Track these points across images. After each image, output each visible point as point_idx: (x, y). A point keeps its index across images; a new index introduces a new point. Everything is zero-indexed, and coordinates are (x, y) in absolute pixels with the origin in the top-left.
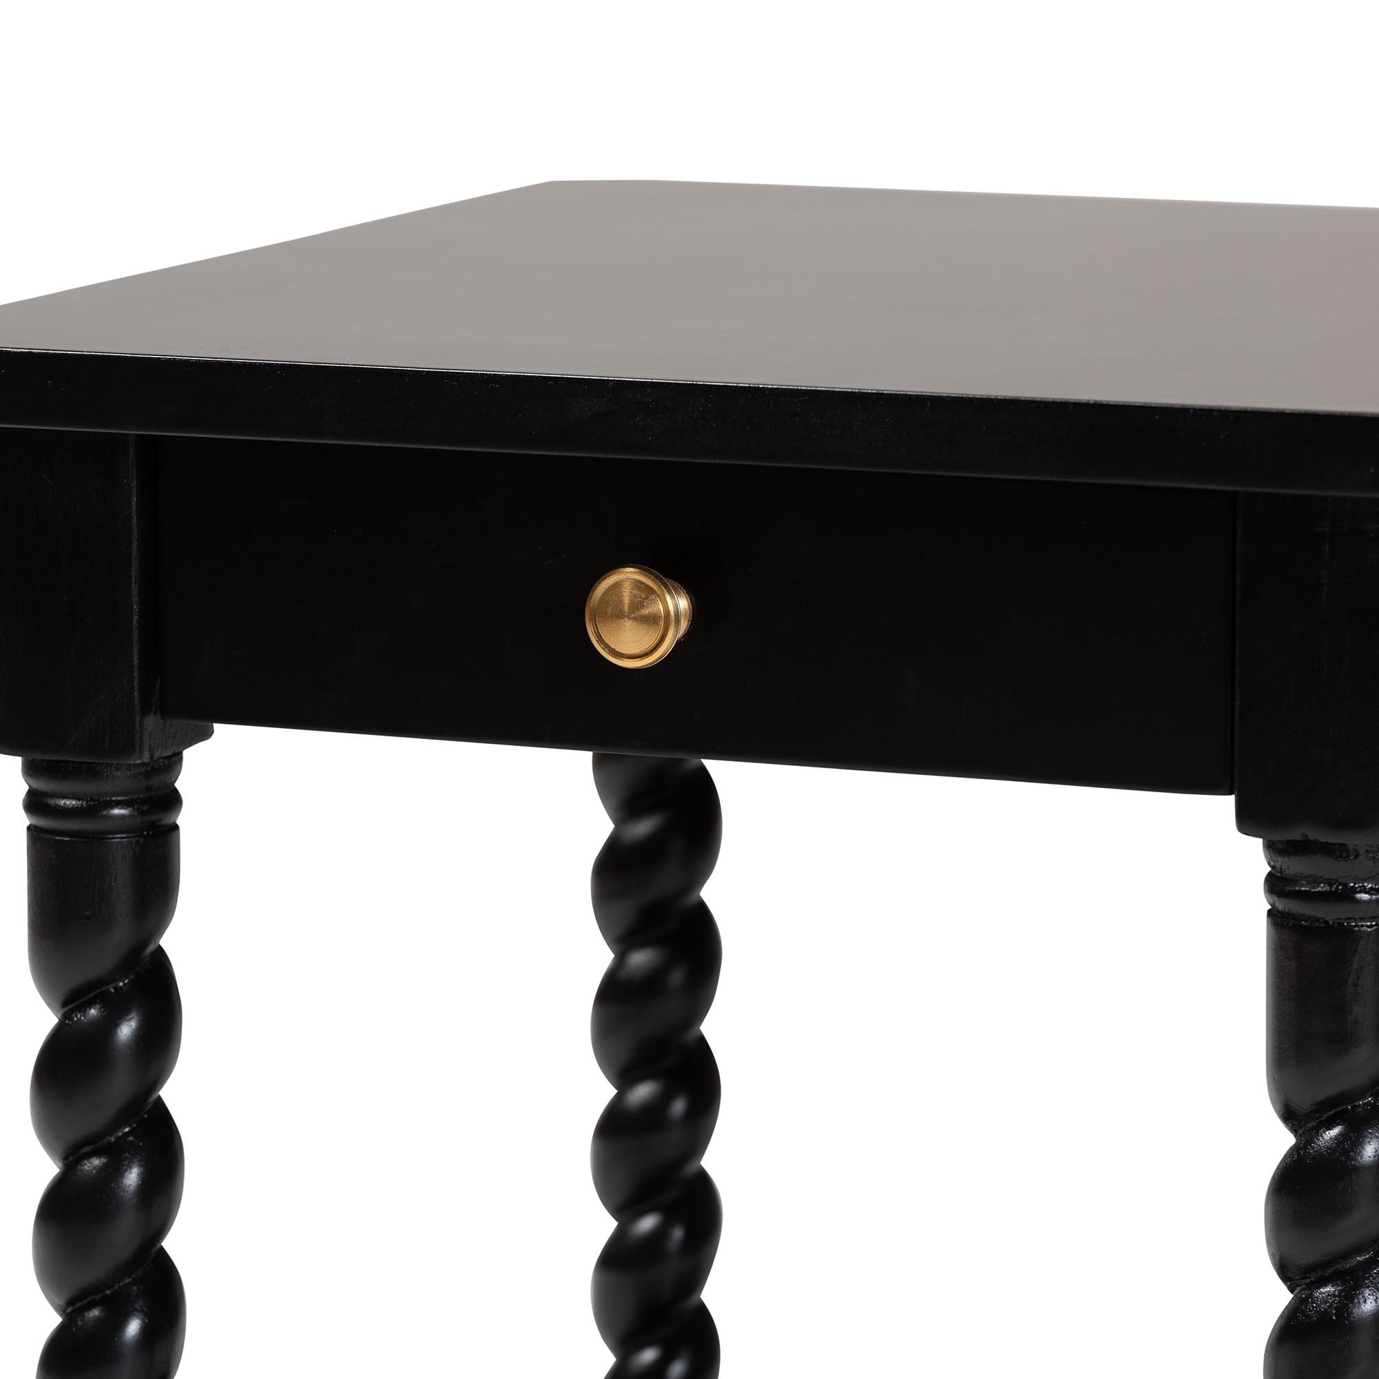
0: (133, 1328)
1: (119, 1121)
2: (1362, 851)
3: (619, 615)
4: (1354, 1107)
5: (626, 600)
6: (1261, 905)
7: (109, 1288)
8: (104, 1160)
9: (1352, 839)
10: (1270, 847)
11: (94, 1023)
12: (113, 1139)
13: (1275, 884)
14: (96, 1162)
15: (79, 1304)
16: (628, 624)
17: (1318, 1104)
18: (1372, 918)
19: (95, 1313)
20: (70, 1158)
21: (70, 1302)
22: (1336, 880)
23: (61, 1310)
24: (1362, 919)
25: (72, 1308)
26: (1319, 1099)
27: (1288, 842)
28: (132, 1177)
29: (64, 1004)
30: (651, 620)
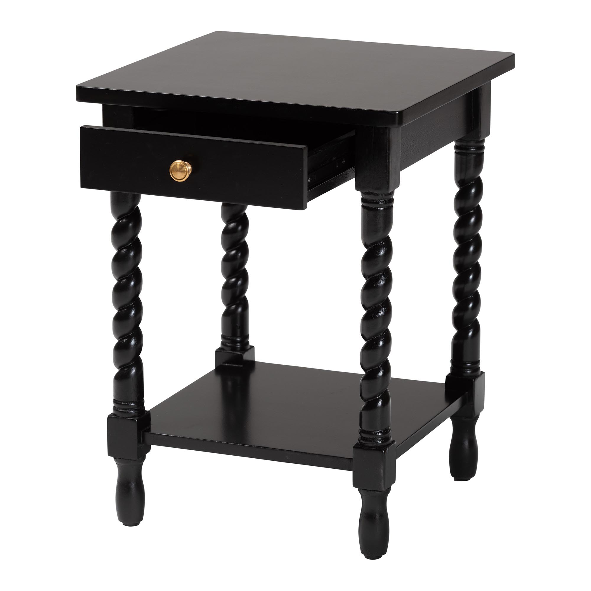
0: (132, 283)
1: (130, 241)
2: (380, 194)
3: (177, 171)
4: (379, 244)
5: (178, 168)
6: (360, 204)
7: (127, 275)
8: (126, 250)
9: (378, 192)
10: (362, 193)
11: (124, 222)
12: (128, 245)
13: (363, 200)
14: (125, 250)
15: (121, 279)
16: (178, 173)
17: (371, 244)
18: (382, 207)
19: (124, 280)
20: (119, 249)
21: (119, 278)
22: (375, 200)
23: (117, 280)
24: (380, 208)
25: (120, 279)
26: (372, 242)
27: (366, 192)
28: (132, 253)
29: (118, 218)
30: (183, 172)
